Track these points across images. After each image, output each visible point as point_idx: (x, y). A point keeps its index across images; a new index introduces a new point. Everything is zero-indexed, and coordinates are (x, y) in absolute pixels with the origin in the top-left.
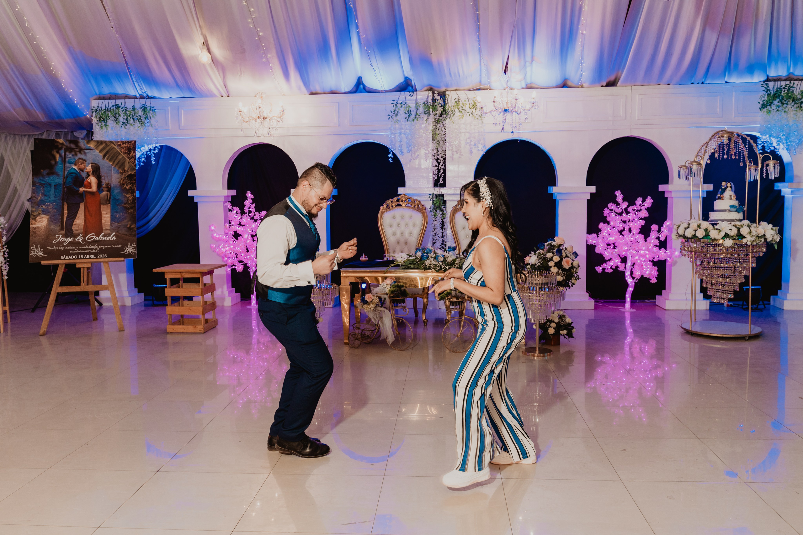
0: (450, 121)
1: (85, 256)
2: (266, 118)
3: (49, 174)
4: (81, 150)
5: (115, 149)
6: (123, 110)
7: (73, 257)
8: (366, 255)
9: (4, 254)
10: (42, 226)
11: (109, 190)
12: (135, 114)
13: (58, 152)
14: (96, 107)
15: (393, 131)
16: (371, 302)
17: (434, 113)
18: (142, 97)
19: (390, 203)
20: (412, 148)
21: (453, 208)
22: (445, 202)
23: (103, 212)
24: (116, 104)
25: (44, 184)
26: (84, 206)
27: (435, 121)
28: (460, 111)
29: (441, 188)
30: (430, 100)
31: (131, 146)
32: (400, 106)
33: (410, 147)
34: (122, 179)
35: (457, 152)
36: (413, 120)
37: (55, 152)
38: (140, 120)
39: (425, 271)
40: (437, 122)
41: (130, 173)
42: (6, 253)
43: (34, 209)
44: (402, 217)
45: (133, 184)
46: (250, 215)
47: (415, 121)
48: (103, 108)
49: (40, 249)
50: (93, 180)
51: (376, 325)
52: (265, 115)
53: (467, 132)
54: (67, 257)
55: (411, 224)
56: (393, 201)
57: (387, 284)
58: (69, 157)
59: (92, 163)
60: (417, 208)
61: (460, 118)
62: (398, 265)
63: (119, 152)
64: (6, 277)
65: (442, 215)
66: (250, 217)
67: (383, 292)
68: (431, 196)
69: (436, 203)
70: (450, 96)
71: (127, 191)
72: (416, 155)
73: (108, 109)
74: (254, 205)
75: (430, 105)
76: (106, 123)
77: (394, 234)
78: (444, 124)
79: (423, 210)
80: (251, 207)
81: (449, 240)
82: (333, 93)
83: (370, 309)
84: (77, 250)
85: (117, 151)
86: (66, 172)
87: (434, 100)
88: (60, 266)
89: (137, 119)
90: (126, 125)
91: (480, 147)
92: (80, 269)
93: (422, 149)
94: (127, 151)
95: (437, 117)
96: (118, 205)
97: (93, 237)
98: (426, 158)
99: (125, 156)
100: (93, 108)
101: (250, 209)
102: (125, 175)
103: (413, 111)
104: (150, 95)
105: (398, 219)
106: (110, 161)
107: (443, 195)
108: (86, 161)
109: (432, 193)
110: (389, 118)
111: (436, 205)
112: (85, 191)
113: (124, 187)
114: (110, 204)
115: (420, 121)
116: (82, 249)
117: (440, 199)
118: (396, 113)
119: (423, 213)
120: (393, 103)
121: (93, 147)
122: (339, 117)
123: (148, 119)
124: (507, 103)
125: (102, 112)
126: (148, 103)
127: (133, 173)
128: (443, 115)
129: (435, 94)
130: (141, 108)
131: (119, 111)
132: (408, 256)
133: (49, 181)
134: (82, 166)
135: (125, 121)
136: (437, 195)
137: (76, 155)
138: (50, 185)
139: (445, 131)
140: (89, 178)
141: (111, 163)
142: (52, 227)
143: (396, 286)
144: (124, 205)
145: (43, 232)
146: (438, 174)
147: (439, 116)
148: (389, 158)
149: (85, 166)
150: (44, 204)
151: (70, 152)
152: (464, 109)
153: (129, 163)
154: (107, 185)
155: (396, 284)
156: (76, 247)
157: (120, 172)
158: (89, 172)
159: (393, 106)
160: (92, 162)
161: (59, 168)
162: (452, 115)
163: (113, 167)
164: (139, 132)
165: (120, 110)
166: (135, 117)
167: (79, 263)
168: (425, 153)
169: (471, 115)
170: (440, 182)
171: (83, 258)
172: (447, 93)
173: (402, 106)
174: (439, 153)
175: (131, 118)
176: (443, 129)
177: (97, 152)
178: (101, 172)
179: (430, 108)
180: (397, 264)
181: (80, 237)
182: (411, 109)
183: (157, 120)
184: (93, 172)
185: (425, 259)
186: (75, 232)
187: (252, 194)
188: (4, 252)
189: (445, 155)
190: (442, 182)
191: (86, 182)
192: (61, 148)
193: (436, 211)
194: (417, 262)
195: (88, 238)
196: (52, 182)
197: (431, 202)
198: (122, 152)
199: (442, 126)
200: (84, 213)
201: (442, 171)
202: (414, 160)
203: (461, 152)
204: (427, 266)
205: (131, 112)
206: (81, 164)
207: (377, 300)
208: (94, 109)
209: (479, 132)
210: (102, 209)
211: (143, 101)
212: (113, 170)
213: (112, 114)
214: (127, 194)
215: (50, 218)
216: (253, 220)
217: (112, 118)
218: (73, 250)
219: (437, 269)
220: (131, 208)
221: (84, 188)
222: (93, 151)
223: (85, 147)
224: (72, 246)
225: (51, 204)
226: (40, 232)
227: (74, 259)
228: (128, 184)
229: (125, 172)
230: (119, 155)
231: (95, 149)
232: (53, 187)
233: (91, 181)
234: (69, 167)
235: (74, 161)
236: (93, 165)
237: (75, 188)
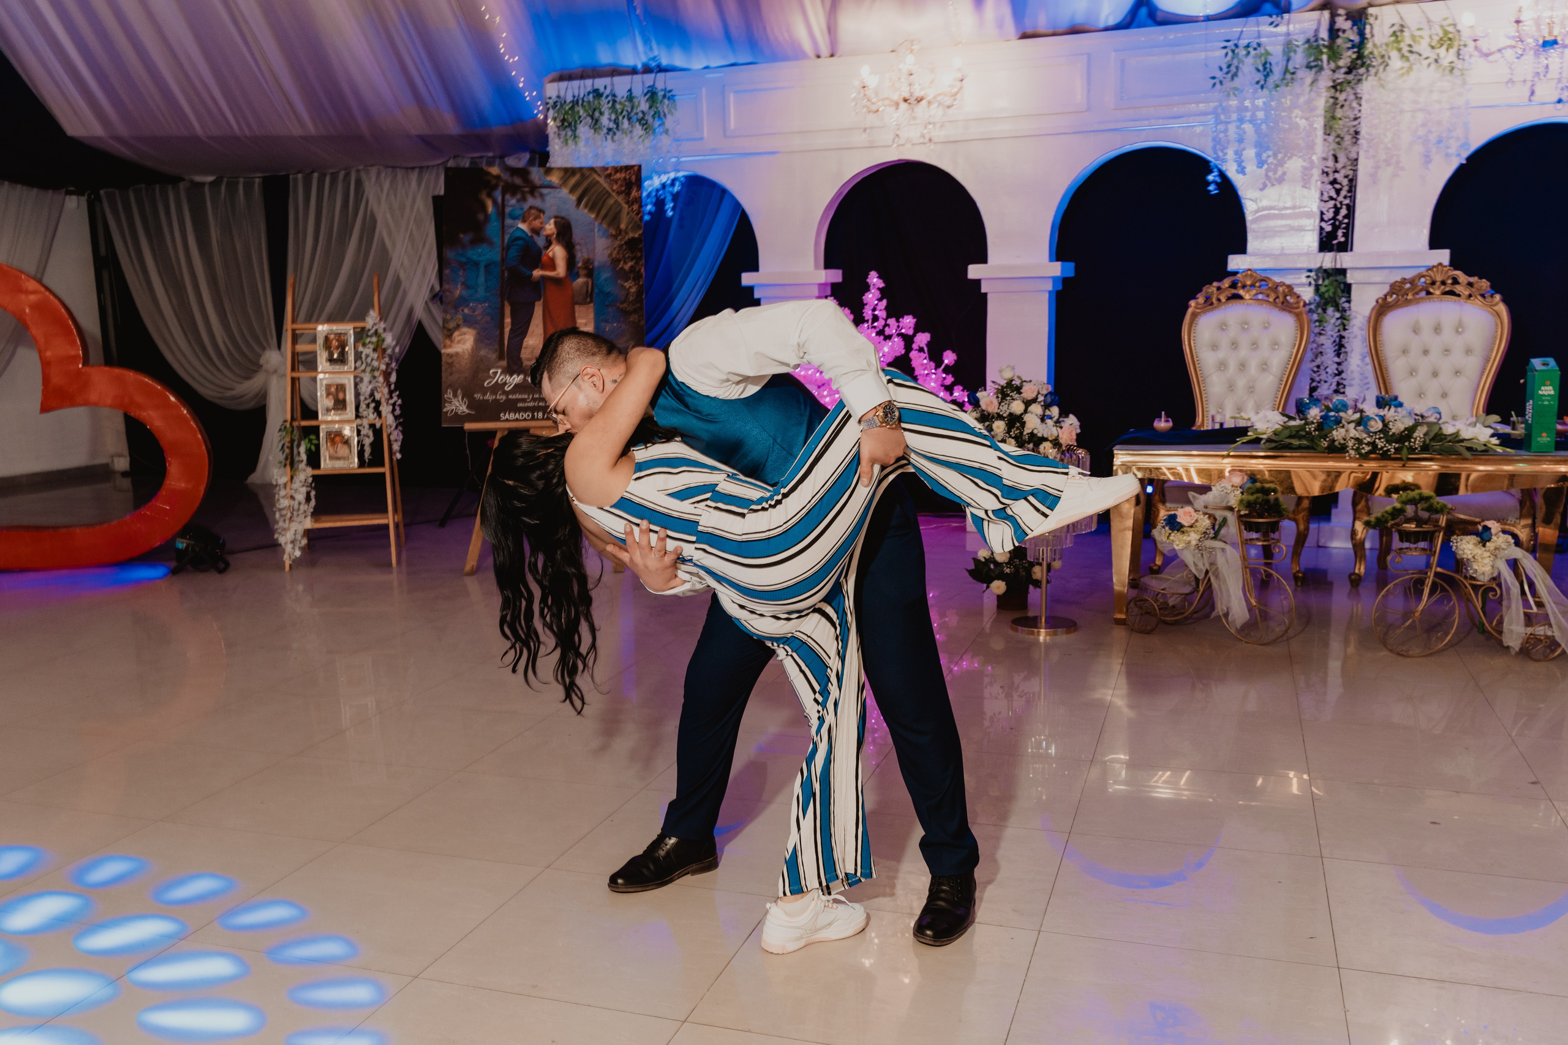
0: (1375, 83)
2: (922, 99)
3: (475, 242)
4: (534, 189)
5: (601, 184)
6: (609, 102)
7: (522, 416)
8: (1167, 416)
9: (394, 410)
10: (464, 352)
11: (590, 273)
12: (632, 108)
13: (489, 195)
14: (554, 98)
15: (1222, 117)
16: (1191, 527)
17: (1333, 65)
18: (647, 70)
19: (1213, 292)
20: (1268, 157)
21: (1377, 302)
22: (1348, 288)
23: (579, 320)
24: (595, 87)
25: (465, 263)
26: (541, 308)
27: (1334, 87)
28: (1403, 56)
29: (1342, 254)
30: (1324, 34)
31: (632, 177)
32: (1244, 52)
33: (1264, 156)
34: (615, 249)
35: (1387, 162)
36: (1277, 86)
37: (484, 196)
38: (643, 122)
39: (1331, 455)
40: (1338, 87)
41: (631, 235)
42: (397, 408)
43: (448, 317)
44: (1245, 326)
45: (638, 259)
46: (876, 324)
47: (1283, 89)
48: (569, 99)
49: (462, 399)
50: (558, 252)
51: (1197, 580)
52: (918, 94)
53: (1420, 110)
54: (512, 416)
55: (1265, 343)
56: (1223, 287)
57: (1233, 486)
58: (512, 206)
59: (556, 217)
60: (1283, 303)
61: (1403, 74)
62: (1257, 441)
63: (607, 191)
64: (399, 456)
65: (1339, 321)
66: (875, 331)
67: (1224, 504)
68: (1312, 274)
69: (1327, 291)
70: (1379, 18)
71: (624, 275)
72: (1280, 173)
73: (578, 101)
74: (885, 302)
75: (1324, 46)
76: (574, 131)
77: (1222, 365)
78: (1359, 91)
79: (1298, 308)
80: (879, 308)
81: (1354, 382)
82: (1075, 30)
83: (1189, 542)
84: (530, 401)
85: (604, 188)
86: (507, 238)
87: (1334, 32)
88: (497, 434)
89: (639, 121)
90: (615, 134)
91: (1454, 147)
93: (1294, 158)
94: (623, 189)
95: (1340, 76)
96: (608, 306)
98: (1304, 179)
99: (620, 199)
100: (548, 101)
101: (876, 313)
102: (621, 240)
103: (1277, 63)
104: (665, 62)
105: (1233, 332)
106: (591, 210)
107: (1343, 272)
108: (544, 213)
109: (1315, 265)
110: (1214, 85)
111: (1326, 295)
112: (543, 277)
113: (620, 266)
114: (592, 305)
115: (1296, 88)
117: (1336, 281)
118: (1232, 71)
119: (1298, 316)
120: (1225, 47)
121: (557, 182)
122: (1089, 91)
123: (659, 117)
124: (1551, 25)
125: (567, 108)
126: (661, 81)
127: (636, 236)
128: (1355, 68)
129: (1339, 15)
130: (645, 95)
131: (599, 103)
132: (1286, 419)
133: (475, 258)
134: (537, 223)
135: (612, 125)
136: (1330, 271)
137: (524, 199)
138: (476, 264)
139: (1360, 111)
140: (551, 248)
141: (593, 216)
142: (483, 353)
143: (1258, 491)
144: (621, 306)
145: (466, 363)
146: (1334, 218)
147: (1346, 73)
148: (1209, 183)
149: (541, 223)
150: (467, 306)
151: (513, 195)
152: (1414, 49)
153: (628, 213)
154: (587, 262)
155: (1258, 485)
156: (529, 396)
157: (612, 235)
158: (550, 235)
159: (1227, 54)
160: (556, 214)
161: (492, 229)
162: (1381, 68)
163: (596, 223)
164: (641, 147)
165: (603, 101)
166: (632, 114)
167: (536, 428)
168: (1302, 167)
169: (1433, 66)
170: (1336, 238)
171: (543, 419)
172: (1371, 10)
173: (1249, 53)
174: (1339, 166)
175: (624, 117)
176: (1355, 104)
177: (565, 191)
178: (574, 236)
179: (1322, 53)
180: (1254, 436)
182: (1270, 59)
183: (678, 119)
184: (558, 235)
185: (1331, 424)
186: (526, 363)
187: (879, 277)
188: (394, 405)
189: (1355, 171)
190: (1342, 239)
191: (544, 258)
192: (495, 187)
193: (1324, 310)
194: (1309, 433)
196: (481, 258)
197: (1311, 289)
198: (614, 191)
199: (1352, 97)
200: (542, 323)
201: (1344, 212)
202: (1273, 185)
203: (1398, 162)
204: (1336, 443)
205: (625, 106)
206: (535, 219)
207: (1206, 522)
208: (551, 102)
209: (1452, 109)
210: (577, 315)
211: (649, 79)
212: (596, 230)
213: (585, 111)
214: (626, 281)
215: (478, 334)
216: (882, 337)
217: (587, 120)
218: (524, 400)
219: (1363, 451)
220: (635, 311)
221: (543, 268)
222: (558, 190)
223: (541, 182)
224: (521, 393)
225: (480, 306)
226: (459, 363)
227: (525, 420)
228: (627, 260)
229: (620, 234)
230: (608, 197)
231: (561, 185)
232: (482, 270)
233: (554, 254)
234: (512, 227)
235: (521, 212)
236: (558, 220)
237: (524, 270)
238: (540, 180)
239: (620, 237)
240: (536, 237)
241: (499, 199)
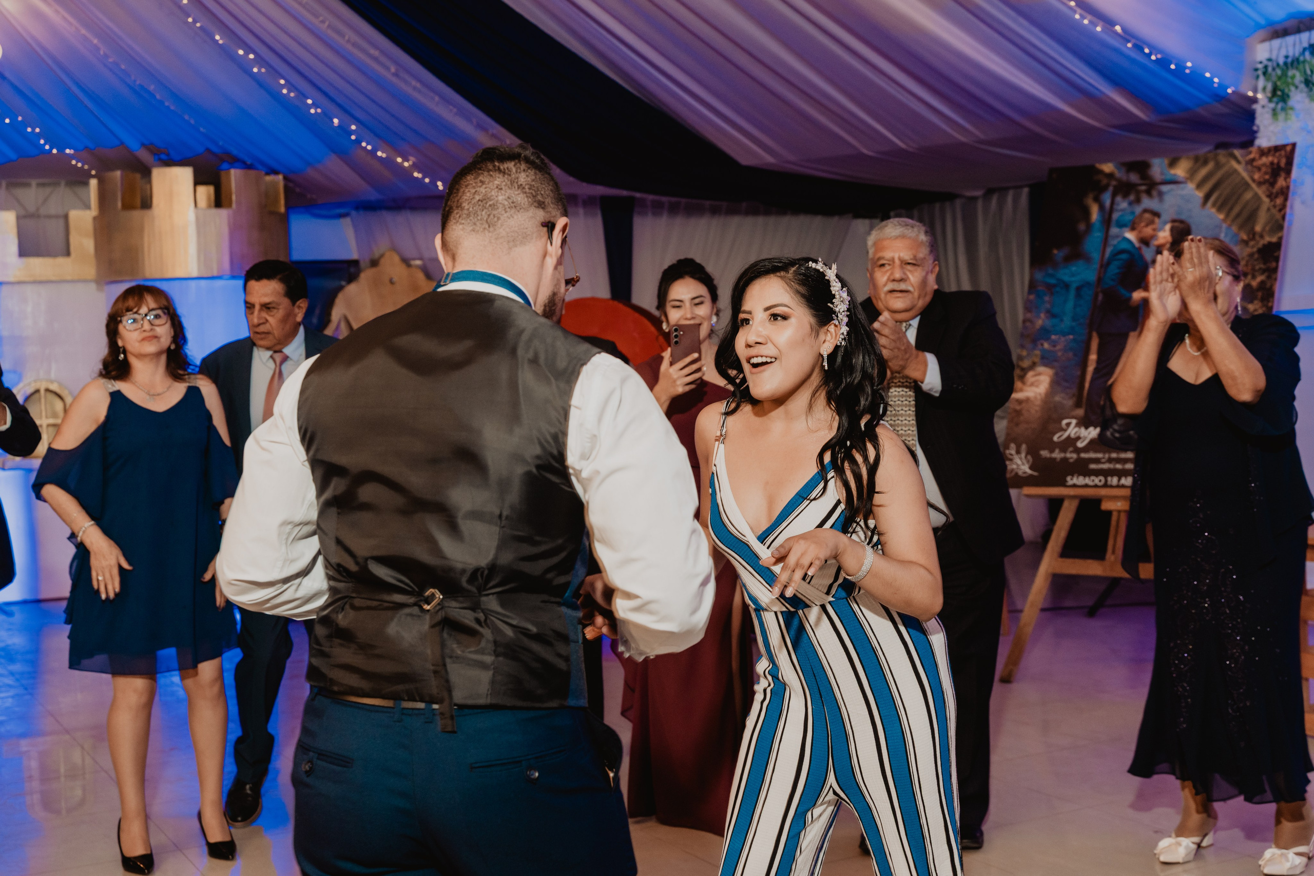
1: (1123, 480)
3: (1070, 259)
4: (1152, 187)
5: (1239, 174)
7: (1093, 481)
10: (1035, 398)
13: (1097, 199)
25: (1054, 286)
31: (1281, 161)
37: (1090, 200)
41: (1268, 239)
43: (1024, 353)
49: (1026, 457)
54: (1080, 480)
58: (1122, 210)
59: (1174, 221)
63: (1246, 183)
84: (1103, 463)
85: (1243, 178)
86: (1109, 251)
88: (1066, 504)
92: (1109, 513)
94: (1267, 177)
99: (1261, 192)
102: (1253, 247)
106: (1219, 210)
108: (1160, 217)
112: (1145, 301)
116: (1118, 461)
121: (1183, 175)
127: (1274, 240)
133: (1066, 278)
134: (1148, 231)
137: (1138, 201)
138: (1067, 286)
141: (1221, 216)
142: (1057, 398)
145: (1036, 411)
149: (1154, 230)
150: (1048, 339)
151: (1125, 196)
153: (1269, 209)
156: (1104, 454)
157: (1243, 241)
158: (1162, 244)
160: (1175, 217)
161: (1092, 243)
163: (1225, 224)
167: (1108, 497)
171: (1118, 486)
177: (1191, 186)
192: (1104, 189)
196: (1073, 279)
198: (1254, 180)
206: (1147, 225)
215: (1056, 374)
218: (1097, 461)
221: (1144, 289)
222: (1182, 186)
223: (1163, 177)
224: (1096, 451)
225: (1063, 339)
226: (1028, 411)
227: (1096, 486)
228: (1257, 273)
229: (1253, 238)
230: (1245, 190)
231: (1187, 179)
232: (1072, 293)
234: (1117, 236)
235: (1131, 218)
236: (1176, 224)
237: (1123, 292)
238: (1162, 174)
239: (1252, 243)
241: (1108, 203)
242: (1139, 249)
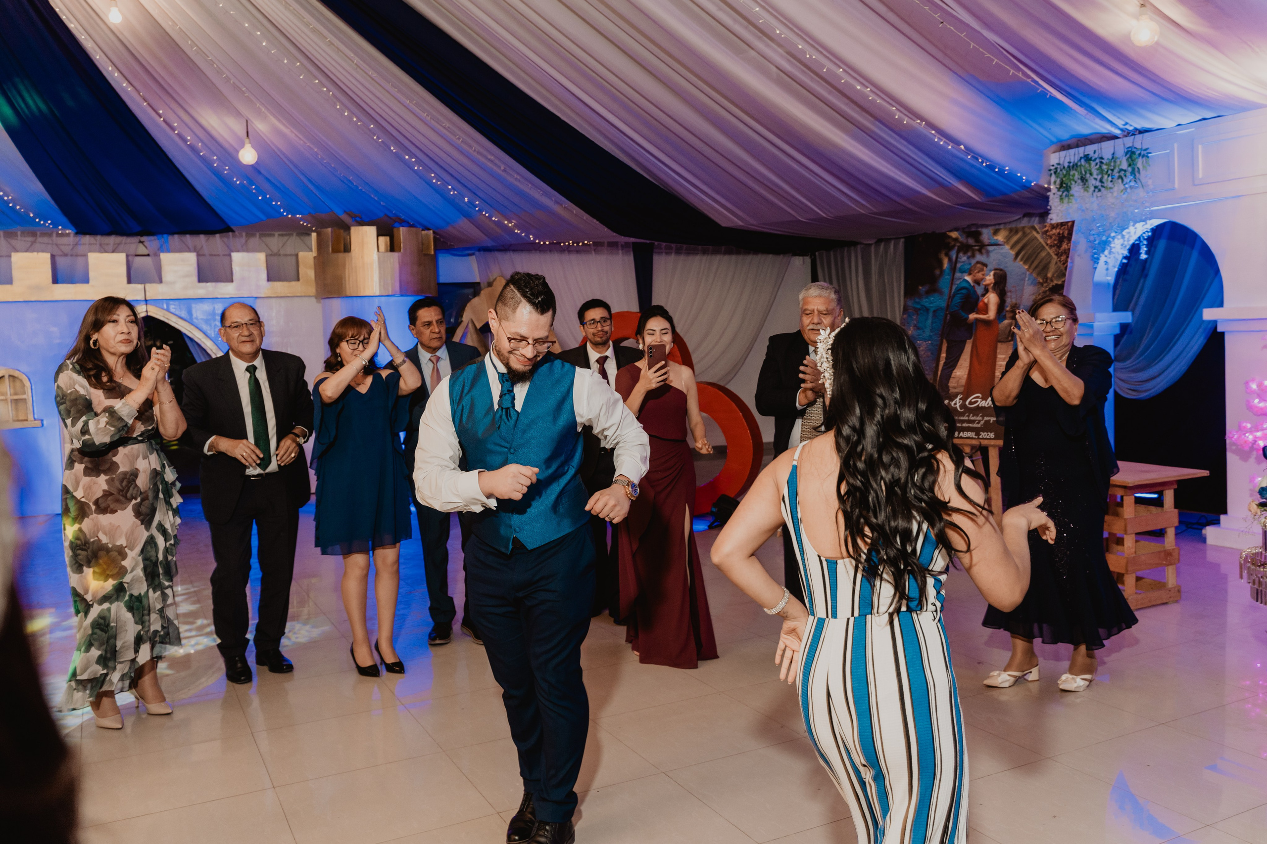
1: (961, 434)
3: (929, 293)
4: (982, 248)
5: (1038, 240)
13: (947, 255)
23: (999, 356)
25: (919, 309)
26: (970, 345)
31: (1065, 232)
37: (942, 255)
41: (1055, 282)
50: (992, 299)
58: (963, 262)
59: (995, 269)
63: (1043, 246)
85: (1040, 243)
86: (954, 288)
94: (1056, 242)
97: (977, 401)
99: (1052, 252)
102: (1046, 287)
106: (1025, 263)
108: (987, 267)
112: (977, 320)
114: (1012, 342)
121: (1002, 240)
127: (1060, 282)
133: (927, 305)
134: (980, 275)
137: (973, 256)
138: (927, 310)
140: (987, 296)
141: (1026, 267)
149: (983, 275)
151: (965, 253)
153: (1056, 263)
154: (1014, 307)
157: (1040, 283)
158: (989, 285)
160: (997, 267)
161: (944, 283)
163: (1028, 273)
177: (1007, 247)
178: (1007, 285)
181: (958, 399)
184: (996, 287)
186: (952, 390)
191: (981, 304)
192: (952, 248)
195: (970, 402)
196: (932, 305)
198: (1047, 245)
200: (969, 357)
206: (978, 272)
210: (998, 351)
212: (1027, 279)
221: (977, 313)
222: (1001, 247)
223: (989, 241)
225: (924, 343)
229: (1046, 282)
230: (1041, 251)
231: (1005, 243)
232: (931, 314)
233: (988, 301)
234: (960, 279)
235: (969, 267)
236: (997, 272)
237: (963, 314)
238: (989, 239)
239: (1044, 284)
240: (977, 287)
241: (954, 257)
242: (974, 286)
